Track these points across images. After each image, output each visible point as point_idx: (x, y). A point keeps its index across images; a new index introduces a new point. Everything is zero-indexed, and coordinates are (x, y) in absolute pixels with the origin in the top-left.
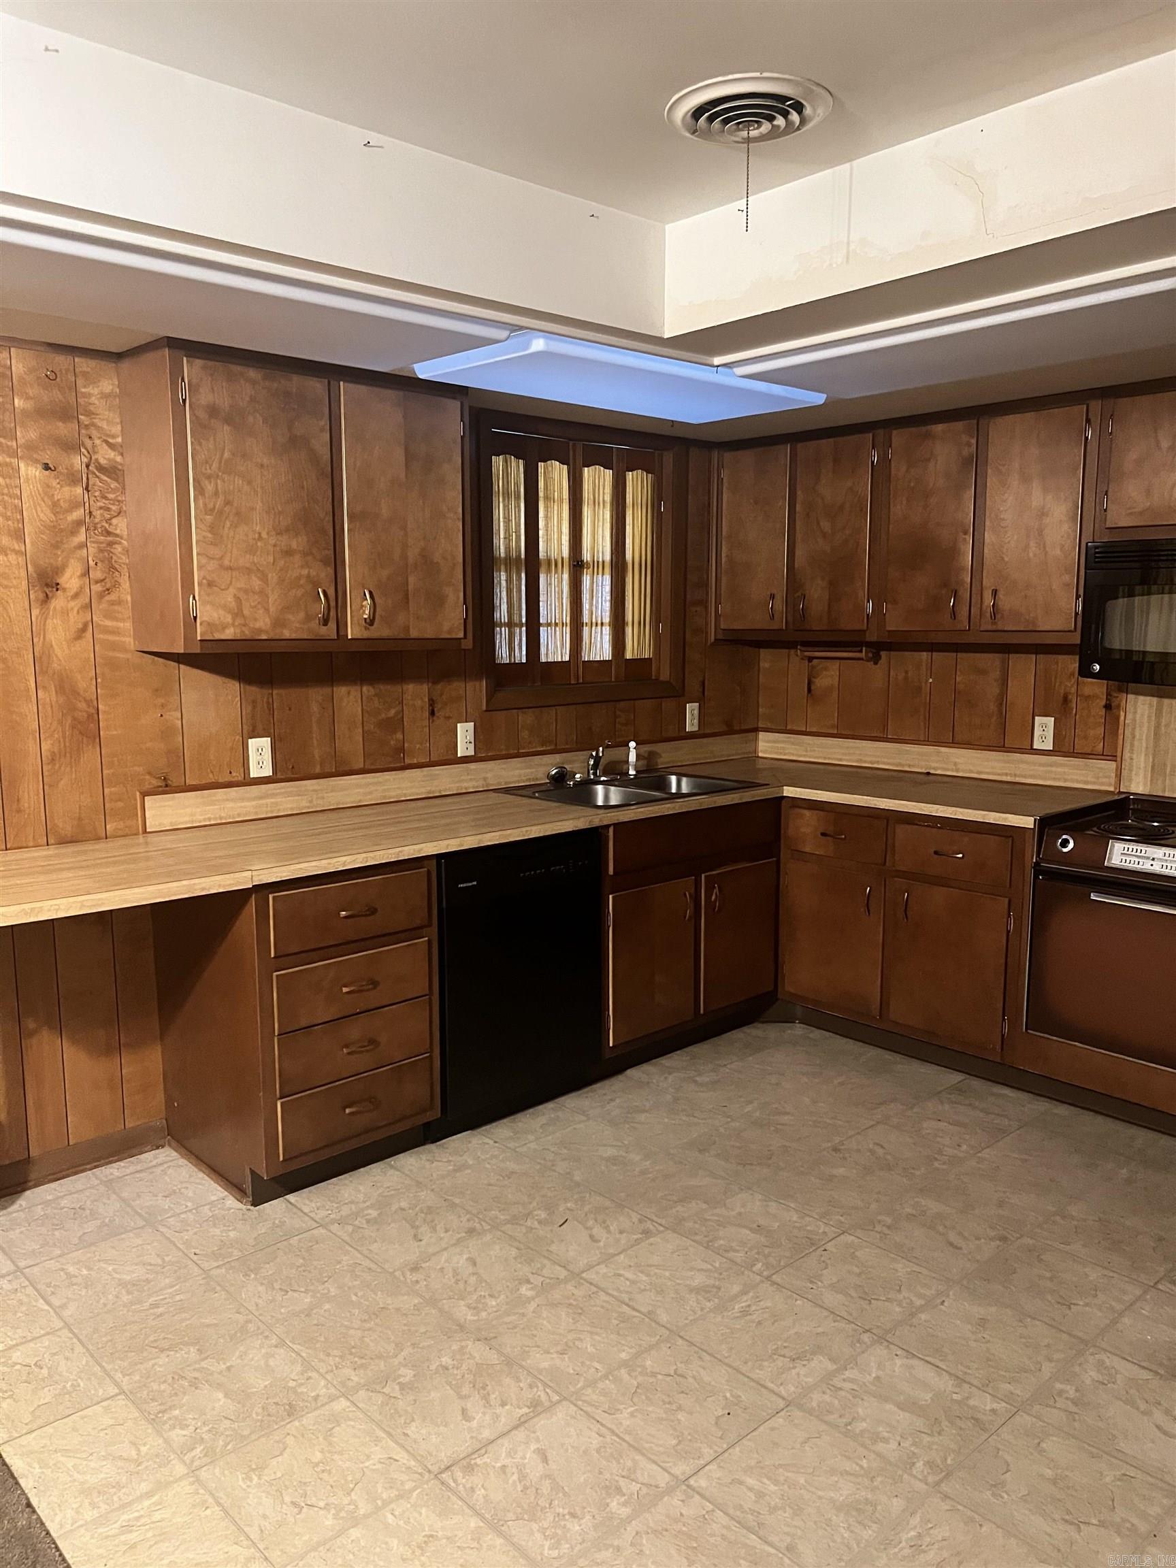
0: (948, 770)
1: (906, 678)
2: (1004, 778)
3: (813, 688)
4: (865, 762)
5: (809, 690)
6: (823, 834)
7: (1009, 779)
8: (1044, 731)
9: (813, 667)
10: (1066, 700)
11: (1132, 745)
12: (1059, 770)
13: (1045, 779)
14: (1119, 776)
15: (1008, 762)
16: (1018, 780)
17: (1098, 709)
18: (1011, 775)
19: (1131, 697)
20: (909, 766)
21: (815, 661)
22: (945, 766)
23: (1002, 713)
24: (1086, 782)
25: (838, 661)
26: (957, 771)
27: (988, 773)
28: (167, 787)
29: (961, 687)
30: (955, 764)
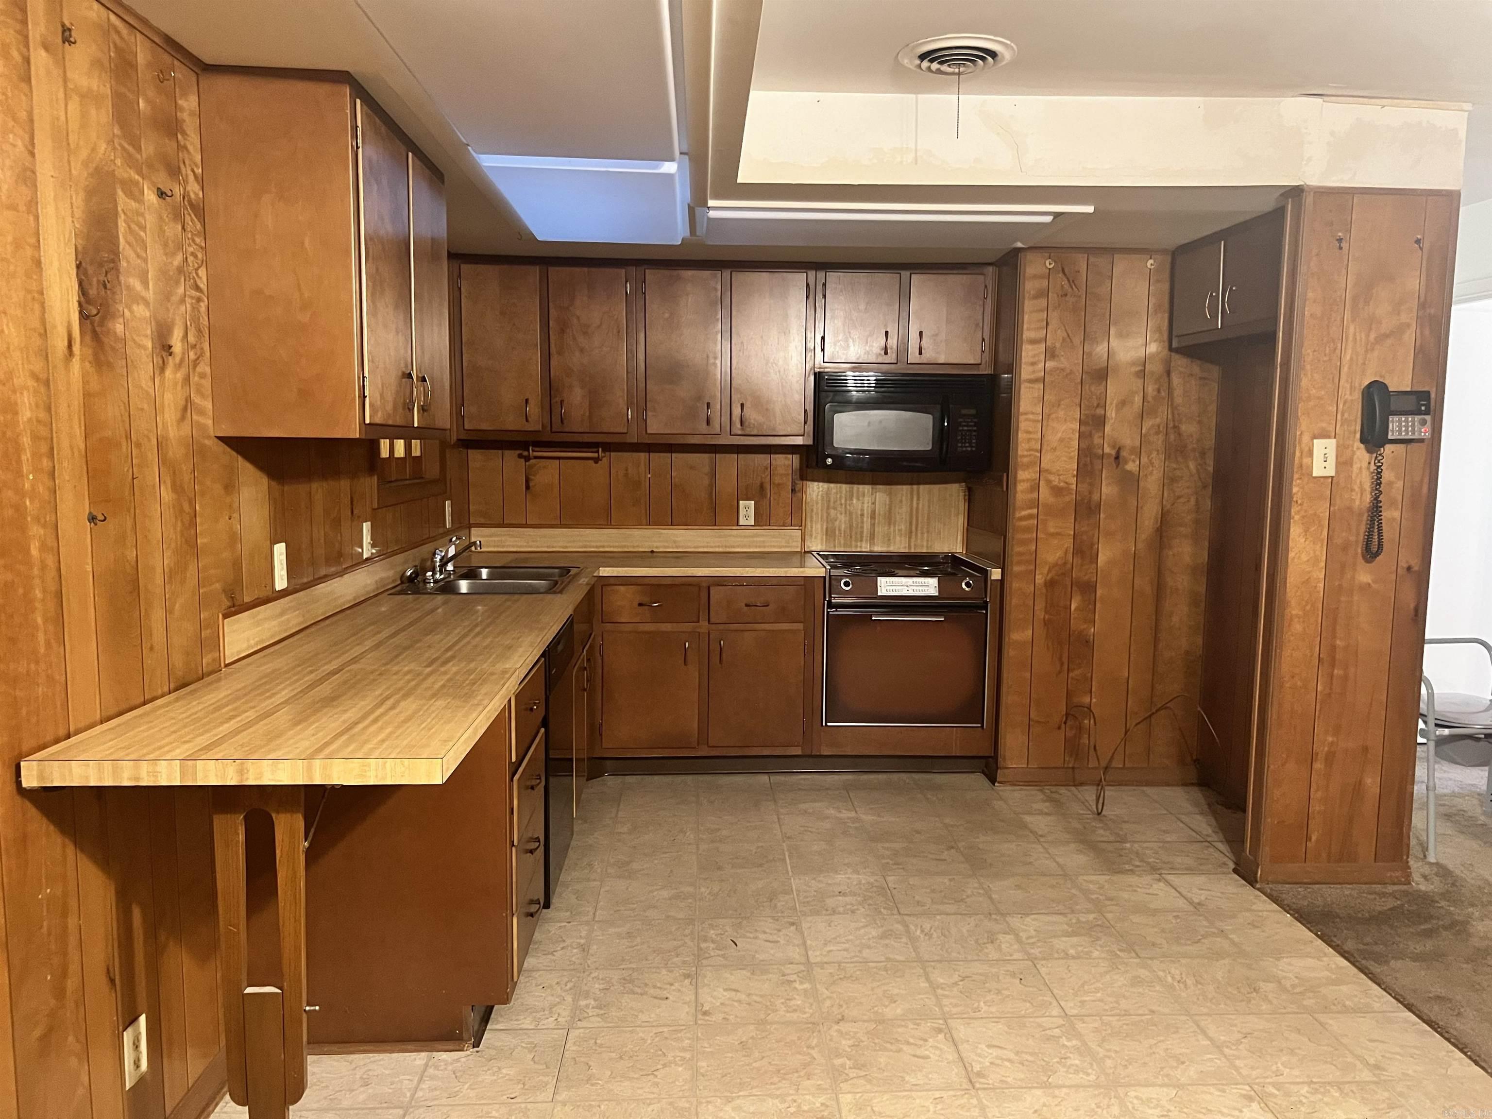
0: (668, 547)
1: (626, 475)
2: (717, 550)
3: (531, 484)
4: (590, 547)
5: (528, 487)
6: (640, 605)
7: (721, 550)
8: (747, 509)
9: (531, 467)
10: (762, 486)
11: (812, 517)
12: (758, 539)
13: (750, 547)
14: (803, 540)
15: (720, 537)
16: (728, 550)
17: (787, 494)
18: (722, 547)
19: (809, 483)
20: (634, 547)
21: (532, 461)
22: (666, 544)
23: (712, 500)
24: (780, 547)
25: (557, 462)
26: (677, 547)
27: (704, 547)
28: (235, 608)
29: (676, 481)
30: (675, 542)
